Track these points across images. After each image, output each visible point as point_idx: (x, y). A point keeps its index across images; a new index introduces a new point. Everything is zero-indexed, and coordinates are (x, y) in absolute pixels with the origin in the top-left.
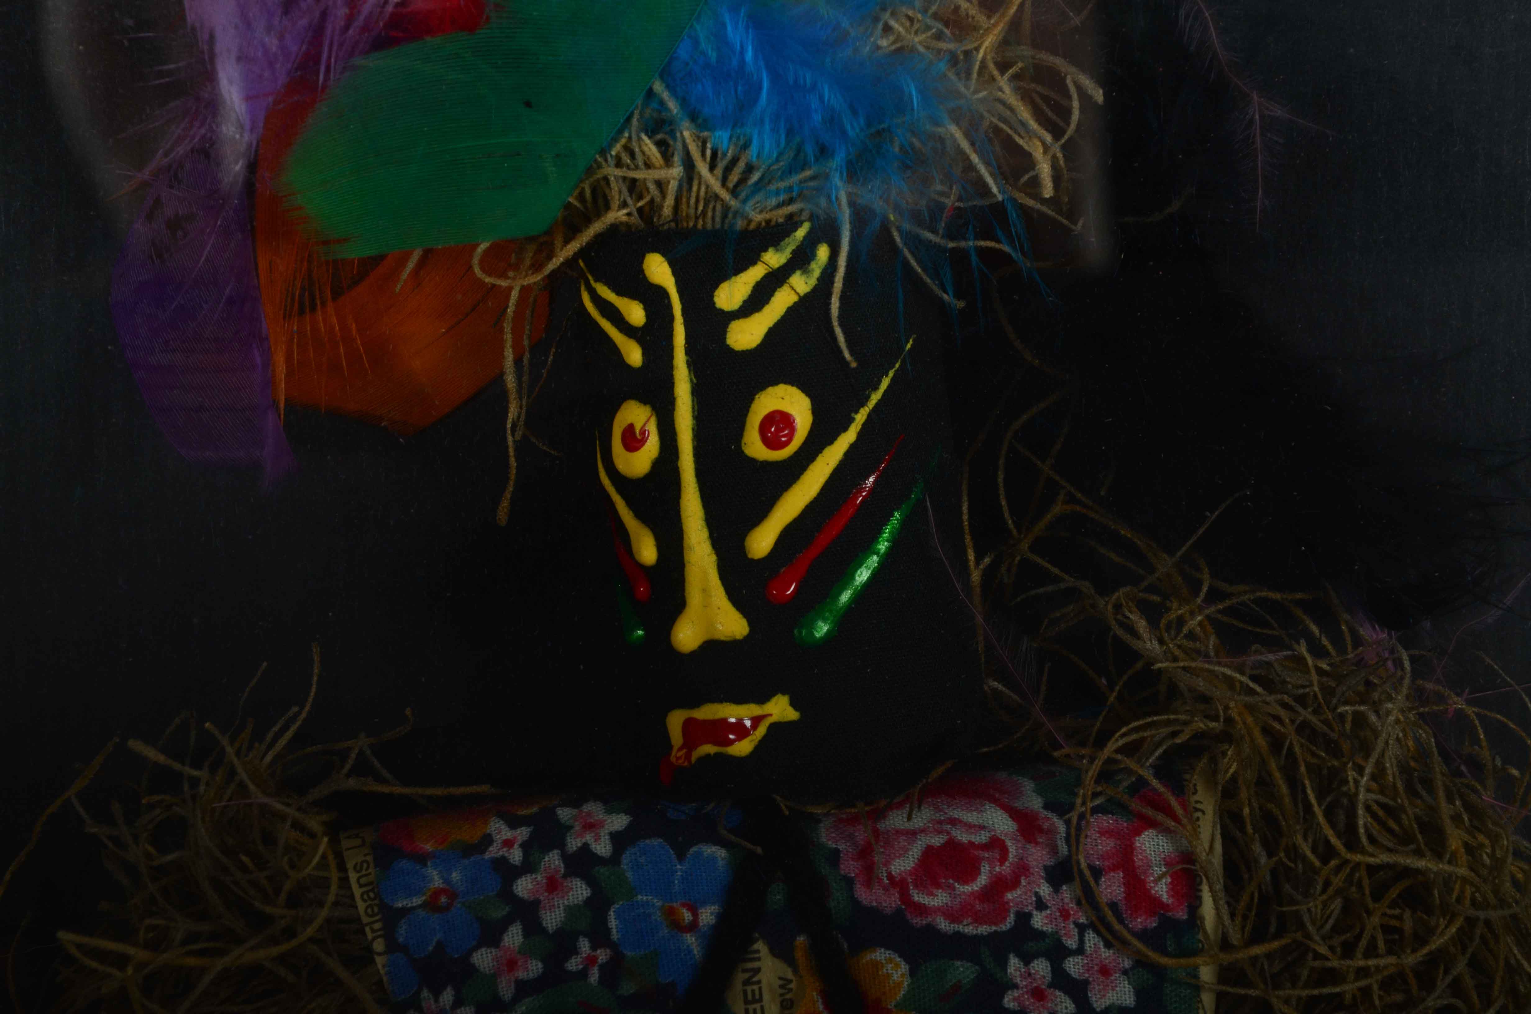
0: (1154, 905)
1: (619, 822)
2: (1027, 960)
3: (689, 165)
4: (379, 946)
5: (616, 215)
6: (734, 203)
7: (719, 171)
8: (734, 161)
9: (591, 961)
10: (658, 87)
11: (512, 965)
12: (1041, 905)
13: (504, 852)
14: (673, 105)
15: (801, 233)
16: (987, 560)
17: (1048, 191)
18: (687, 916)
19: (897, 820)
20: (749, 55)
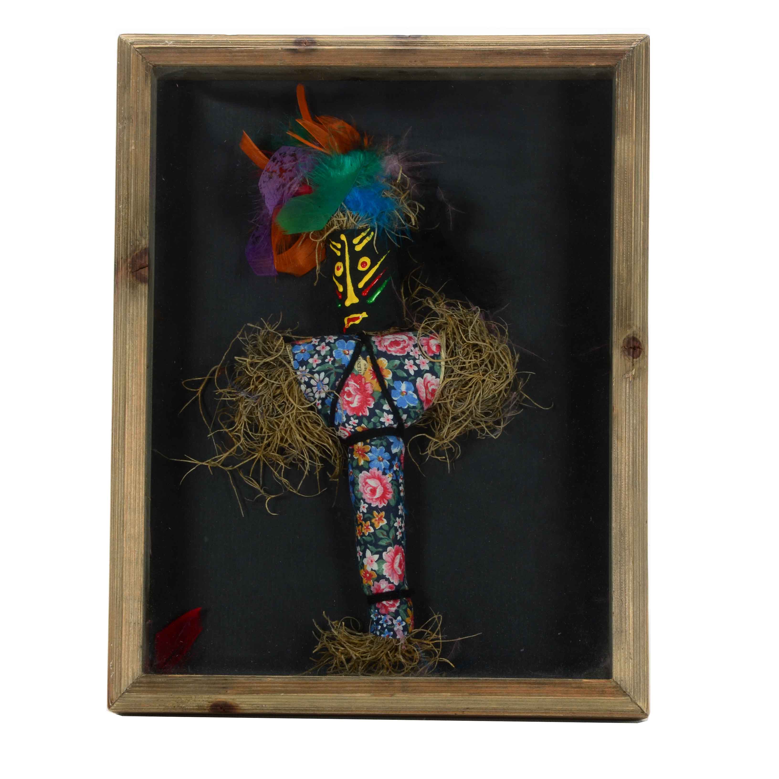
0: (433, 352)
1: (336, 338)
2: (409, 360)
3: (348, 218)
4: (292, 360)
5: (335, 227)
6: (356, 224)
7: (354, 218)
8: (356, 217)
9: (330, 360)
10: (343, 204)
11: (316, 361)
12: (412, 351)
13: (315, 343)
14: (345, 207)
15: (368, 230)
16: (407, 299)
17: (414, 224)
18: (347, 352)
19: (386, 337)
20: (359, 198)
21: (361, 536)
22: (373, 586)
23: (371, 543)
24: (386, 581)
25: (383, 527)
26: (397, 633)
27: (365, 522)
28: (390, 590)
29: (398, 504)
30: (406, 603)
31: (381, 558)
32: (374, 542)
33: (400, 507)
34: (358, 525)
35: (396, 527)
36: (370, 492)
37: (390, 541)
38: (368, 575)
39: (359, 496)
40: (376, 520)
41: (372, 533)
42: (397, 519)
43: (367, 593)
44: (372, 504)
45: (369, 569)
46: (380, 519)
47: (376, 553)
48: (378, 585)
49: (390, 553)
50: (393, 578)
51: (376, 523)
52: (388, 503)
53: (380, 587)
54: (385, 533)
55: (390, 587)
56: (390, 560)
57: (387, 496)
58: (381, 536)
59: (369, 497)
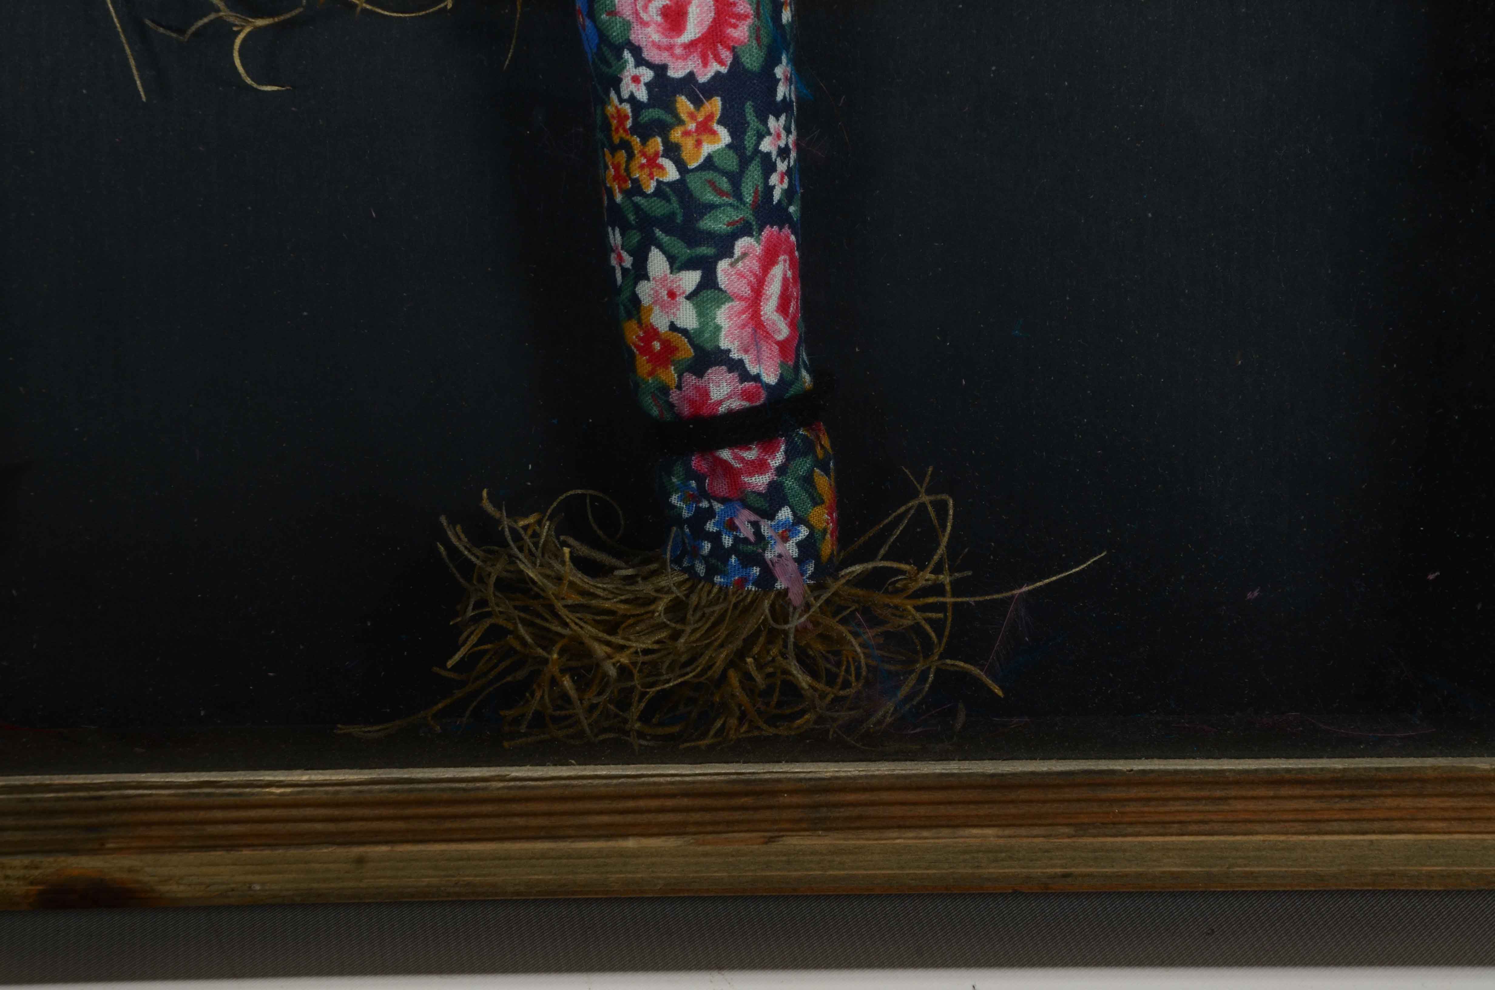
21: (628, 194)
22: (679, 387)
23: (668, 224)
24: (730, 371)
25: (715, 159)
26: (777, 571)
27: (644, 141)
28: (746, 404)
29: (772, 60)
30: (809, 448)
31: (709, 282)
32: (679, 219)
33: (779, 72)
34: (614, 149)
35: (768, 155)
36: (659, 19)
37: (746, 214)
38: (657, 345)
39: (615, 33)
40: (687, 133)
41: (670, 184)
42: (772, 122)
43: (655, 412)
44: (671, 65)
45: (660, 321)
46: (705, 128)
47: (690, 265)
48: (697, 388)
49: (747, 261)
50: (758, 360)
51: (688, 144)
52: (736, 61)
53: (706, 394)
54: (724, 184)
55: (746, 395)
56: (747, 291)
57: (730, 31)
58: (710, 197)
59: (656, 37)
